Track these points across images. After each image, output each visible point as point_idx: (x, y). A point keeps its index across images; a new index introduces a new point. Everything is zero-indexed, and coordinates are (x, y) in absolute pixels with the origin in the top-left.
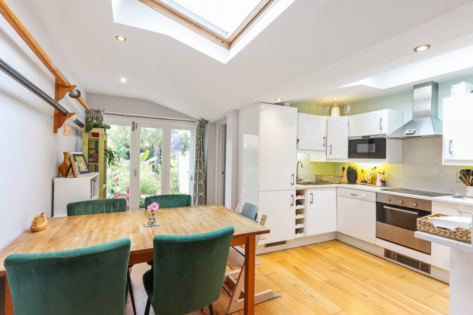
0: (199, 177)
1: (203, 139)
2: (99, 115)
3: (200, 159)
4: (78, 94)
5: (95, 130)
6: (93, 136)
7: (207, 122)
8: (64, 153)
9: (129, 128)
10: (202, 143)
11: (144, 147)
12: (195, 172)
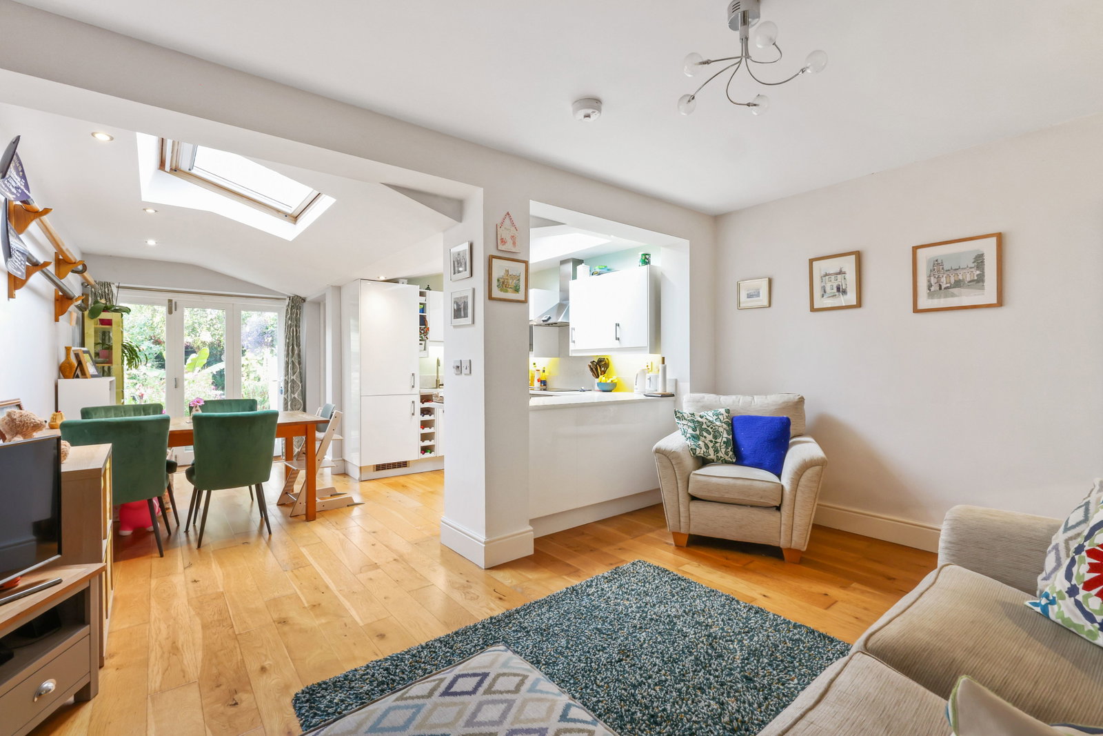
0: (292, 387)
1: (297, 326)
2: (106, 289)
3: (293, 359)
4: (83, 269)
5: (104, 316)
6: (102, 324)
7: (304, 300)
8: (66, 348)
9: (163, 310)
10: (295, 334)
11: (199, 342)
12: (285, 380)
